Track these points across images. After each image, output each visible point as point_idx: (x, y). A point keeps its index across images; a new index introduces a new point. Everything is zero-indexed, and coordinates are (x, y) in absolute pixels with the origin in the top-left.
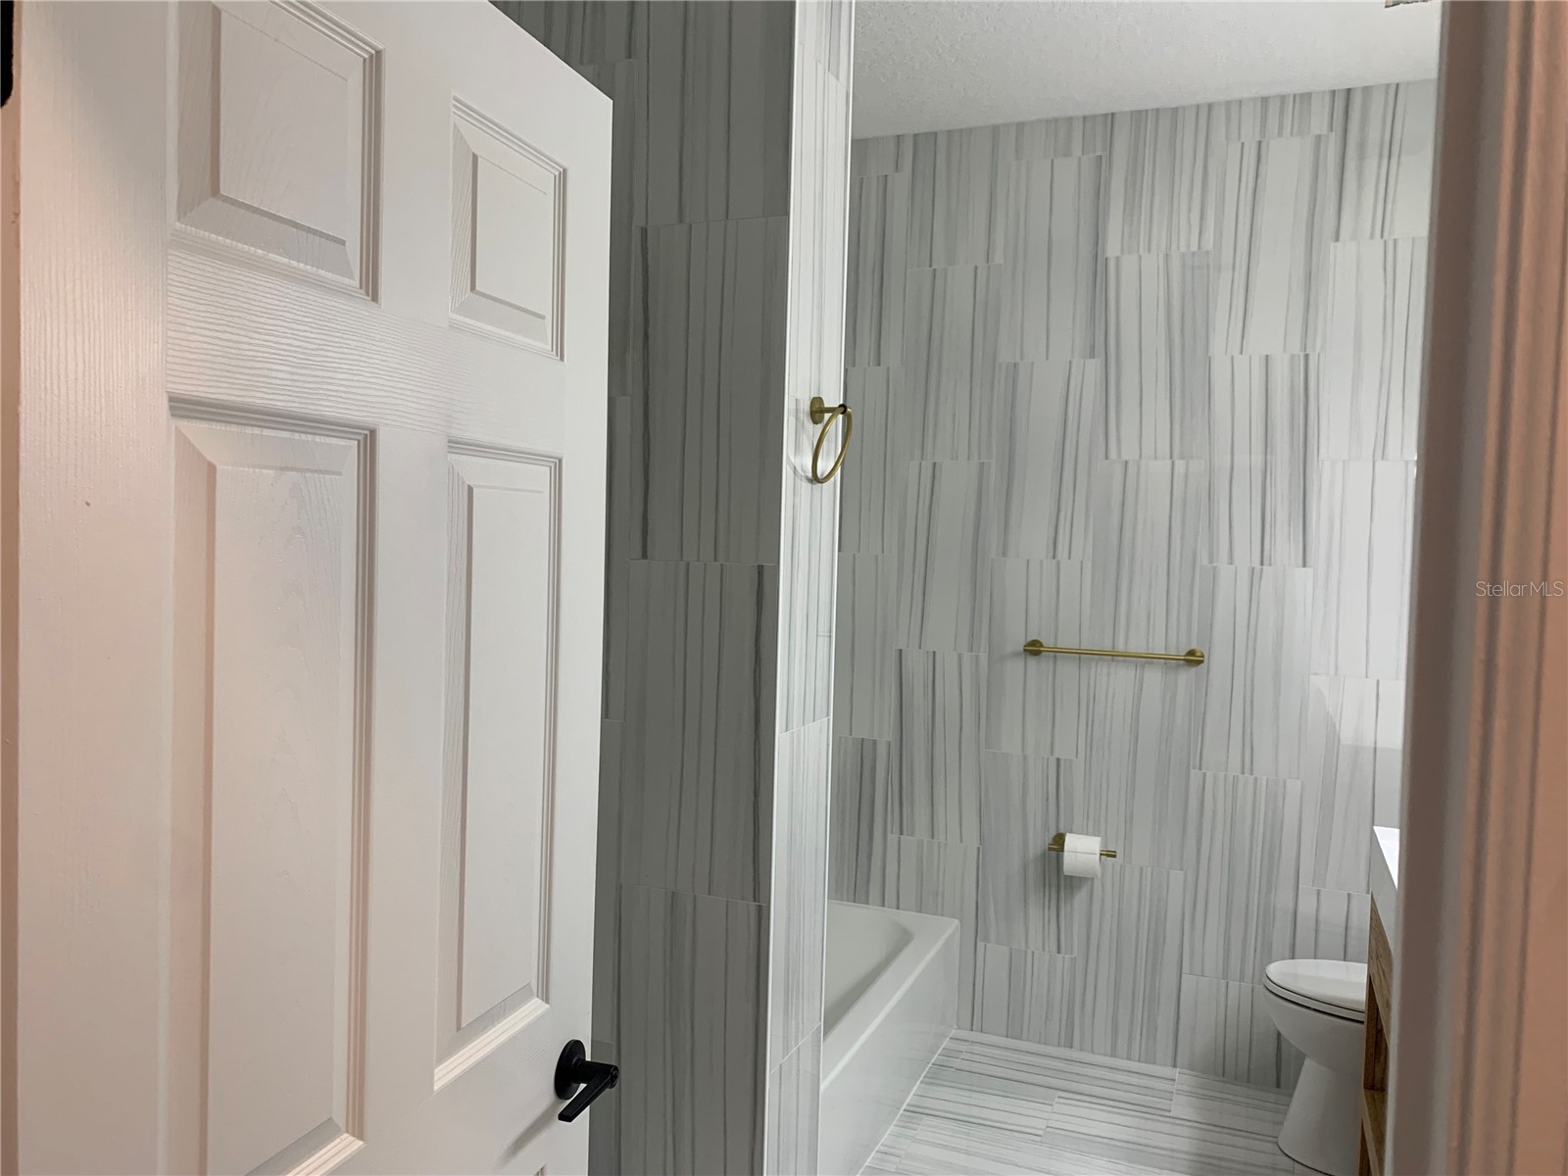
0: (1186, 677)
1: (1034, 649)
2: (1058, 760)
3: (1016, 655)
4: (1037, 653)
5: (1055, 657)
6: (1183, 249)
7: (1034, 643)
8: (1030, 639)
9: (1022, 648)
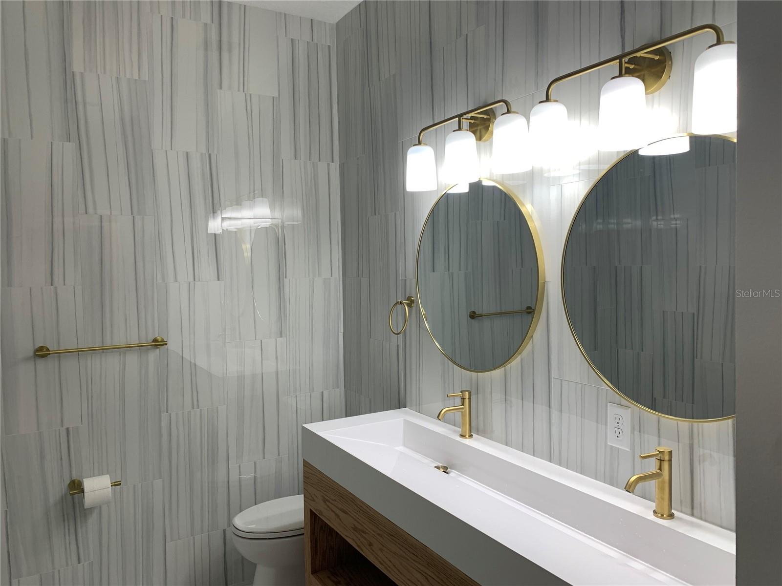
0: (153, 356)
1: (41, 353)
2: (68, 429)
3: (27, 359)
4: (43, 356)
5: (59, 357)
6: (128, 76)
7: (41, 349)
8: (38, 345)
9: (31, 353)
